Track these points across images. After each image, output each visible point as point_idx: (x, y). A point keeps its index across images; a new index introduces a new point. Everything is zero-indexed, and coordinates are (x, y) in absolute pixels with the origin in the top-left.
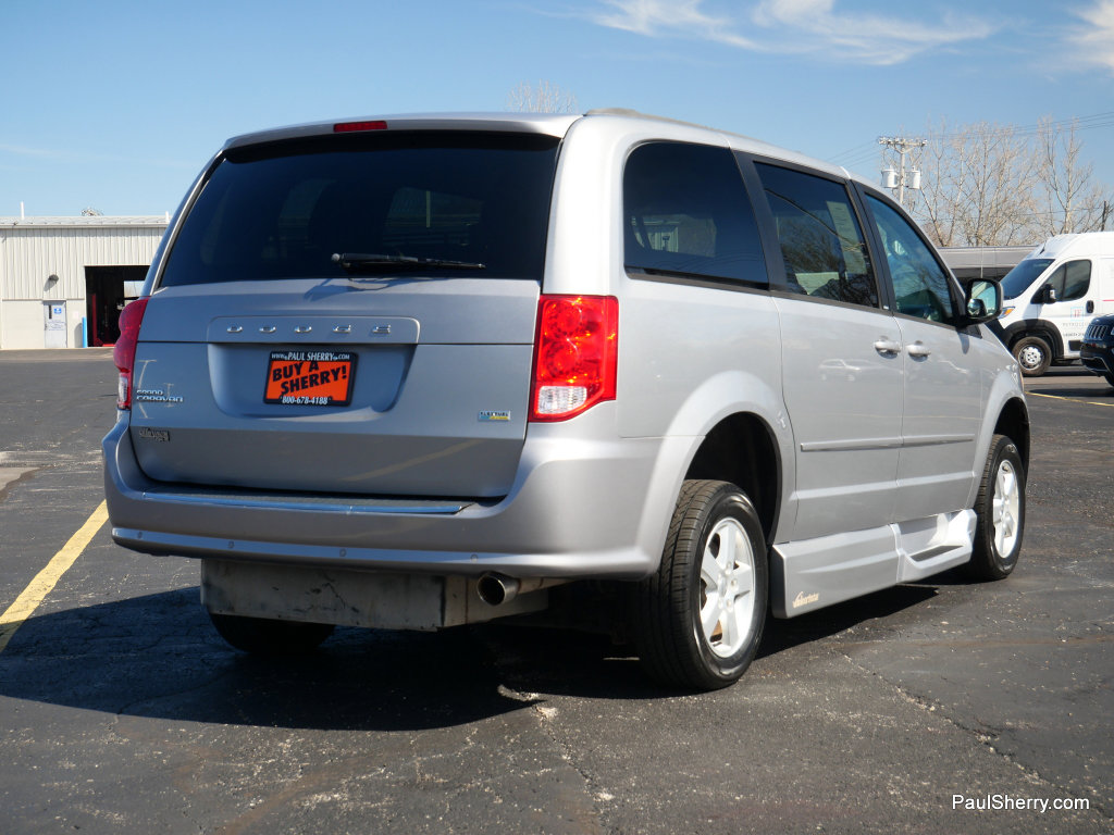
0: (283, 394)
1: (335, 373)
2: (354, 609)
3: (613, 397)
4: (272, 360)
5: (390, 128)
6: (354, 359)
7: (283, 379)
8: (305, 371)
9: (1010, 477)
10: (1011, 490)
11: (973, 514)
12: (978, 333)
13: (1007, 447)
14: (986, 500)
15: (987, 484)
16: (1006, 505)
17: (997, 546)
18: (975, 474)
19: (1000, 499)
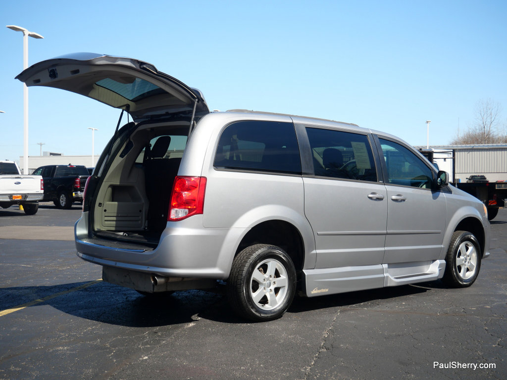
2: (133, 283)
3: (202, 212)
9: (471, 248)
10: (471, 253)
11: (444, 262)
12: (450, 192)
13: (467, 236)
14: (452, 256)
15: (453, 250)
16: (468, 259)
17: (461, 274)
18: (444, 246)
19: (464, 256)
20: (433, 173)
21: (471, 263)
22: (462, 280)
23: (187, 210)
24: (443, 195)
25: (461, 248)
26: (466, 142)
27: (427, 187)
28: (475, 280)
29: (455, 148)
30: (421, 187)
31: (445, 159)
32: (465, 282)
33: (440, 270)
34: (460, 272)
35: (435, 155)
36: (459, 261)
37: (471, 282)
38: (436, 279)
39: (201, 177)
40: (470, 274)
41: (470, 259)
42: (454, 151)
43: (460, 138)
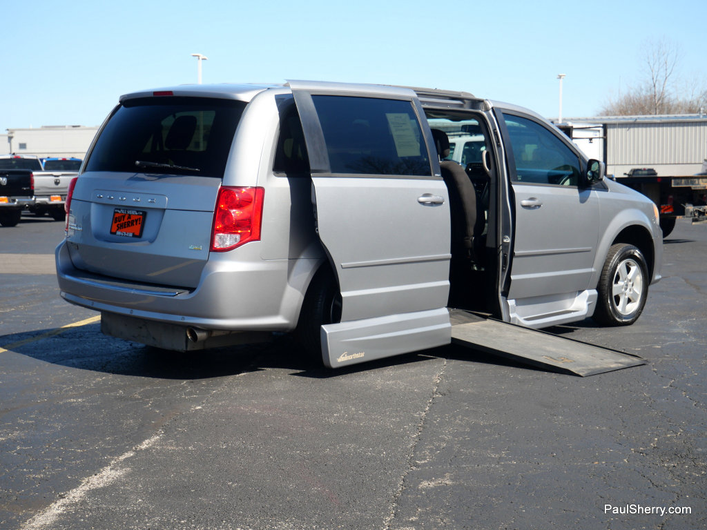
0: (118, 230)
1: (136, 221)
2: (154, 338)
3: (259, 239)
4: (115, 213)
5: (175, 95)
6: (145, 214)
7: (118, 223)
8: (126, 220)
9: (634, 268)
10: (635, 275)
11: (595, 292)
12: (605, 188)
13: (629, 251)
14: (606, 282)
15: (608, 273)
16: (630, 284)
17: (619, 308)
18: (595, 269)
19: (623, 281)
20: (581, 162)
21: (634, 292)
22: (620, 316)
23: (238, 237)
24: (595, 194)
25: (620, 269)
26: (624, 112)
27: (572, 184)
28: (639, 315)
29: (605, 122)
30: (563, 184)
31: (591, 139)
32: (625, 318)
33: (589, 305)
34: (618, 305)
35: (575, 134)
36: (617, 288)
37: (634, 318)
38: (583, 318)
39: (256, 188)
40: (633, 307)
41: (633, 285)
42: (605, 127)
43: (614, 104)
